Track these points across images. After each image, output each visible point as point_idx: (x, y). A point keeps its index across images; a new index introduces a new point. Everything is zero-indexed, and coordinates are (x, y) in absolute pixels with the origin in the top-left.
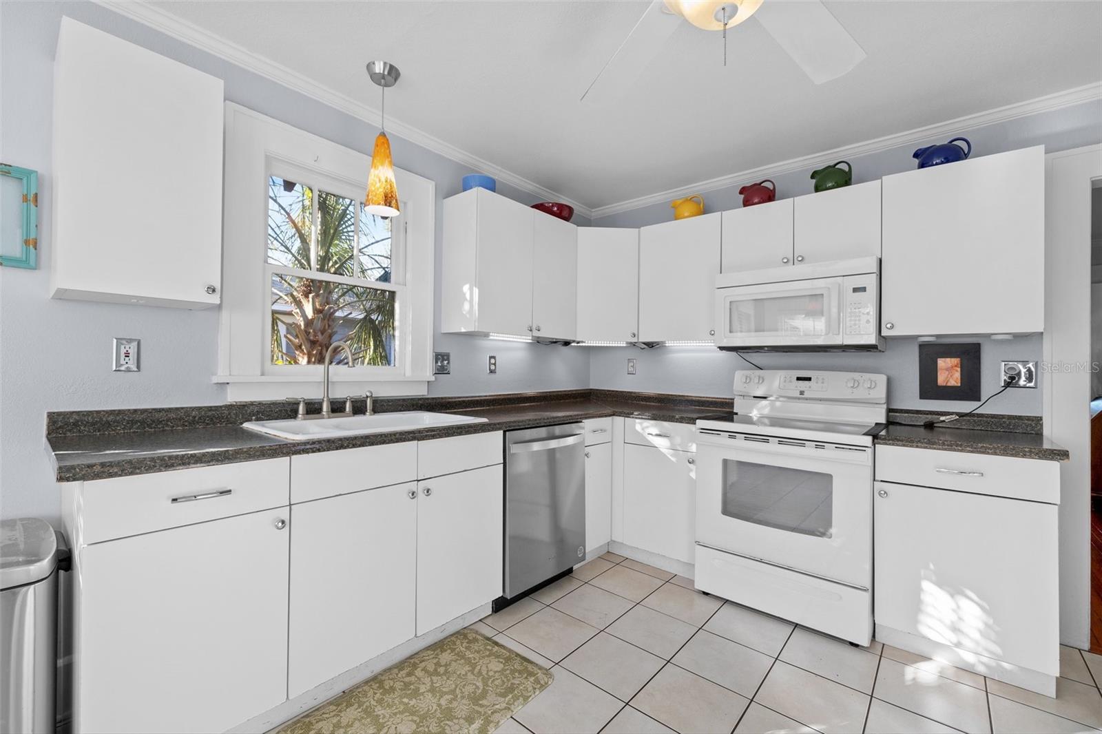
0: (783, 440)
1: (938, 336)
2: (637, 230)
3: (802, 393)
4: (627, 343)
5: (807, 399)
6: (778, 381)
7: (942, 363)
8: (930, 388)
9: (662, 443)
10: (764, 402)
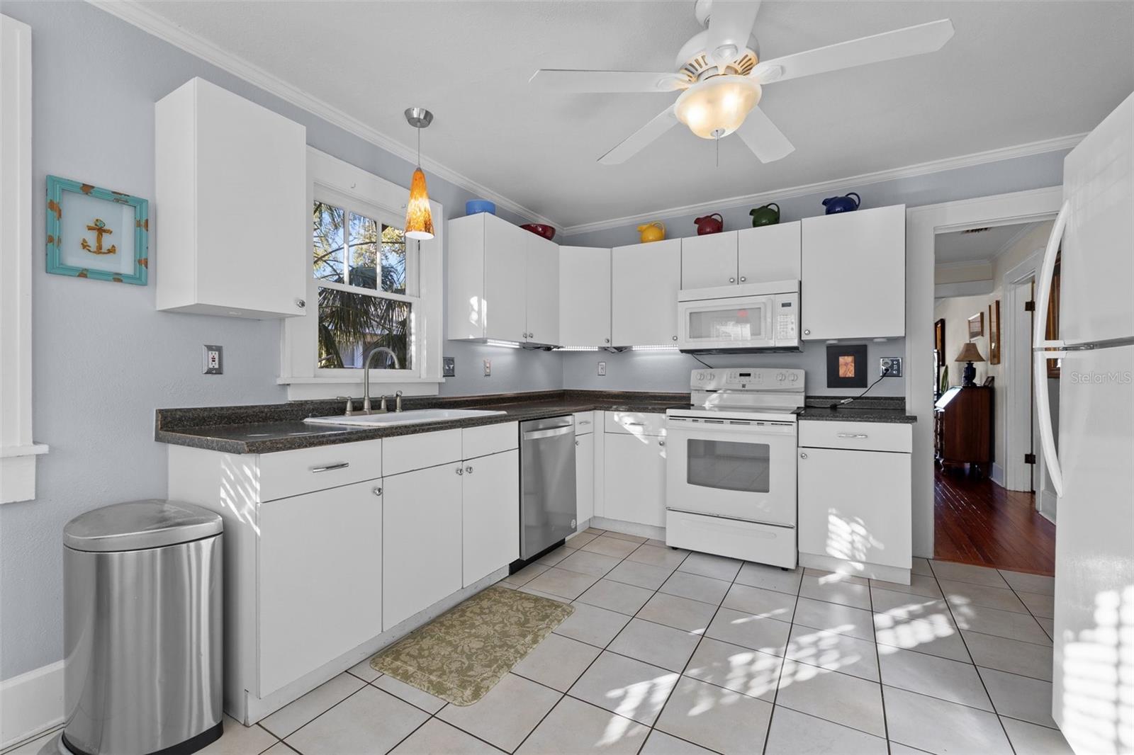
0: (734, 421)
1: (839, 340)
2: (609, 250)
3: (744, 386)
4: (599, 348)
5: (747, 391)
6: (725, 377)
7: (842, 360)
8: (834, 380)
9: (637, 431)
10: (715, 395)
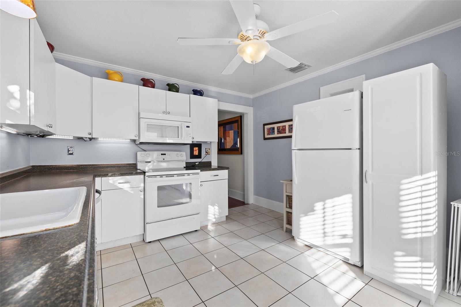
1: (197, 142)
2: (90, 77)
3: (164, 159)
5: (165, 161)
6: (155, 155)
7: (195, 149)
8: (192, 156)
10: (150, 164)
